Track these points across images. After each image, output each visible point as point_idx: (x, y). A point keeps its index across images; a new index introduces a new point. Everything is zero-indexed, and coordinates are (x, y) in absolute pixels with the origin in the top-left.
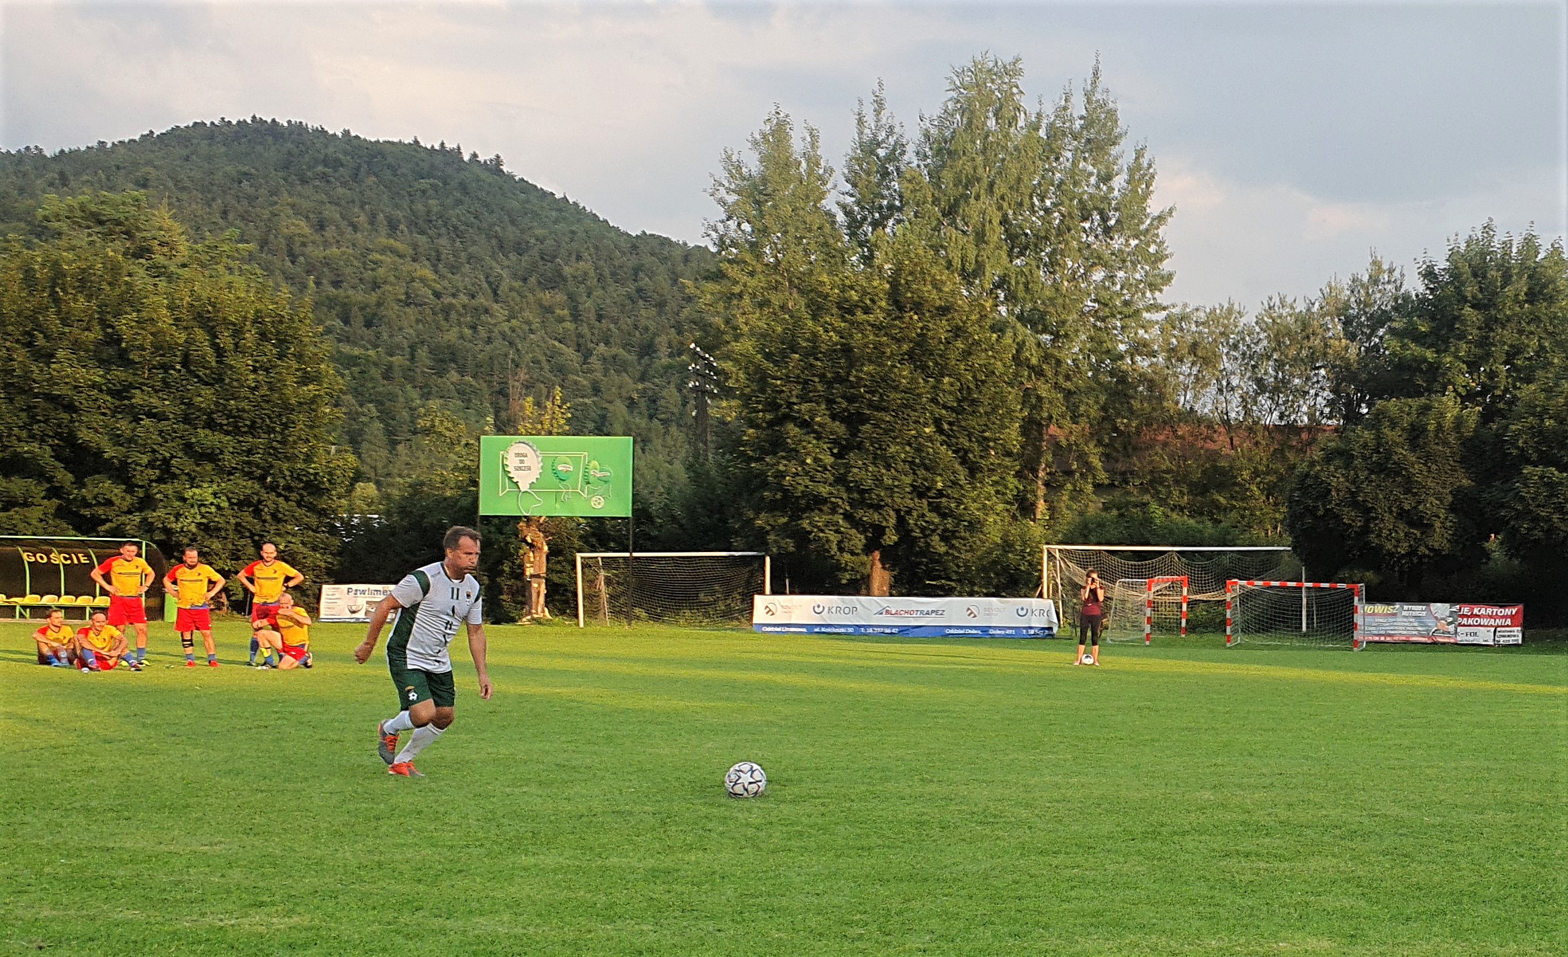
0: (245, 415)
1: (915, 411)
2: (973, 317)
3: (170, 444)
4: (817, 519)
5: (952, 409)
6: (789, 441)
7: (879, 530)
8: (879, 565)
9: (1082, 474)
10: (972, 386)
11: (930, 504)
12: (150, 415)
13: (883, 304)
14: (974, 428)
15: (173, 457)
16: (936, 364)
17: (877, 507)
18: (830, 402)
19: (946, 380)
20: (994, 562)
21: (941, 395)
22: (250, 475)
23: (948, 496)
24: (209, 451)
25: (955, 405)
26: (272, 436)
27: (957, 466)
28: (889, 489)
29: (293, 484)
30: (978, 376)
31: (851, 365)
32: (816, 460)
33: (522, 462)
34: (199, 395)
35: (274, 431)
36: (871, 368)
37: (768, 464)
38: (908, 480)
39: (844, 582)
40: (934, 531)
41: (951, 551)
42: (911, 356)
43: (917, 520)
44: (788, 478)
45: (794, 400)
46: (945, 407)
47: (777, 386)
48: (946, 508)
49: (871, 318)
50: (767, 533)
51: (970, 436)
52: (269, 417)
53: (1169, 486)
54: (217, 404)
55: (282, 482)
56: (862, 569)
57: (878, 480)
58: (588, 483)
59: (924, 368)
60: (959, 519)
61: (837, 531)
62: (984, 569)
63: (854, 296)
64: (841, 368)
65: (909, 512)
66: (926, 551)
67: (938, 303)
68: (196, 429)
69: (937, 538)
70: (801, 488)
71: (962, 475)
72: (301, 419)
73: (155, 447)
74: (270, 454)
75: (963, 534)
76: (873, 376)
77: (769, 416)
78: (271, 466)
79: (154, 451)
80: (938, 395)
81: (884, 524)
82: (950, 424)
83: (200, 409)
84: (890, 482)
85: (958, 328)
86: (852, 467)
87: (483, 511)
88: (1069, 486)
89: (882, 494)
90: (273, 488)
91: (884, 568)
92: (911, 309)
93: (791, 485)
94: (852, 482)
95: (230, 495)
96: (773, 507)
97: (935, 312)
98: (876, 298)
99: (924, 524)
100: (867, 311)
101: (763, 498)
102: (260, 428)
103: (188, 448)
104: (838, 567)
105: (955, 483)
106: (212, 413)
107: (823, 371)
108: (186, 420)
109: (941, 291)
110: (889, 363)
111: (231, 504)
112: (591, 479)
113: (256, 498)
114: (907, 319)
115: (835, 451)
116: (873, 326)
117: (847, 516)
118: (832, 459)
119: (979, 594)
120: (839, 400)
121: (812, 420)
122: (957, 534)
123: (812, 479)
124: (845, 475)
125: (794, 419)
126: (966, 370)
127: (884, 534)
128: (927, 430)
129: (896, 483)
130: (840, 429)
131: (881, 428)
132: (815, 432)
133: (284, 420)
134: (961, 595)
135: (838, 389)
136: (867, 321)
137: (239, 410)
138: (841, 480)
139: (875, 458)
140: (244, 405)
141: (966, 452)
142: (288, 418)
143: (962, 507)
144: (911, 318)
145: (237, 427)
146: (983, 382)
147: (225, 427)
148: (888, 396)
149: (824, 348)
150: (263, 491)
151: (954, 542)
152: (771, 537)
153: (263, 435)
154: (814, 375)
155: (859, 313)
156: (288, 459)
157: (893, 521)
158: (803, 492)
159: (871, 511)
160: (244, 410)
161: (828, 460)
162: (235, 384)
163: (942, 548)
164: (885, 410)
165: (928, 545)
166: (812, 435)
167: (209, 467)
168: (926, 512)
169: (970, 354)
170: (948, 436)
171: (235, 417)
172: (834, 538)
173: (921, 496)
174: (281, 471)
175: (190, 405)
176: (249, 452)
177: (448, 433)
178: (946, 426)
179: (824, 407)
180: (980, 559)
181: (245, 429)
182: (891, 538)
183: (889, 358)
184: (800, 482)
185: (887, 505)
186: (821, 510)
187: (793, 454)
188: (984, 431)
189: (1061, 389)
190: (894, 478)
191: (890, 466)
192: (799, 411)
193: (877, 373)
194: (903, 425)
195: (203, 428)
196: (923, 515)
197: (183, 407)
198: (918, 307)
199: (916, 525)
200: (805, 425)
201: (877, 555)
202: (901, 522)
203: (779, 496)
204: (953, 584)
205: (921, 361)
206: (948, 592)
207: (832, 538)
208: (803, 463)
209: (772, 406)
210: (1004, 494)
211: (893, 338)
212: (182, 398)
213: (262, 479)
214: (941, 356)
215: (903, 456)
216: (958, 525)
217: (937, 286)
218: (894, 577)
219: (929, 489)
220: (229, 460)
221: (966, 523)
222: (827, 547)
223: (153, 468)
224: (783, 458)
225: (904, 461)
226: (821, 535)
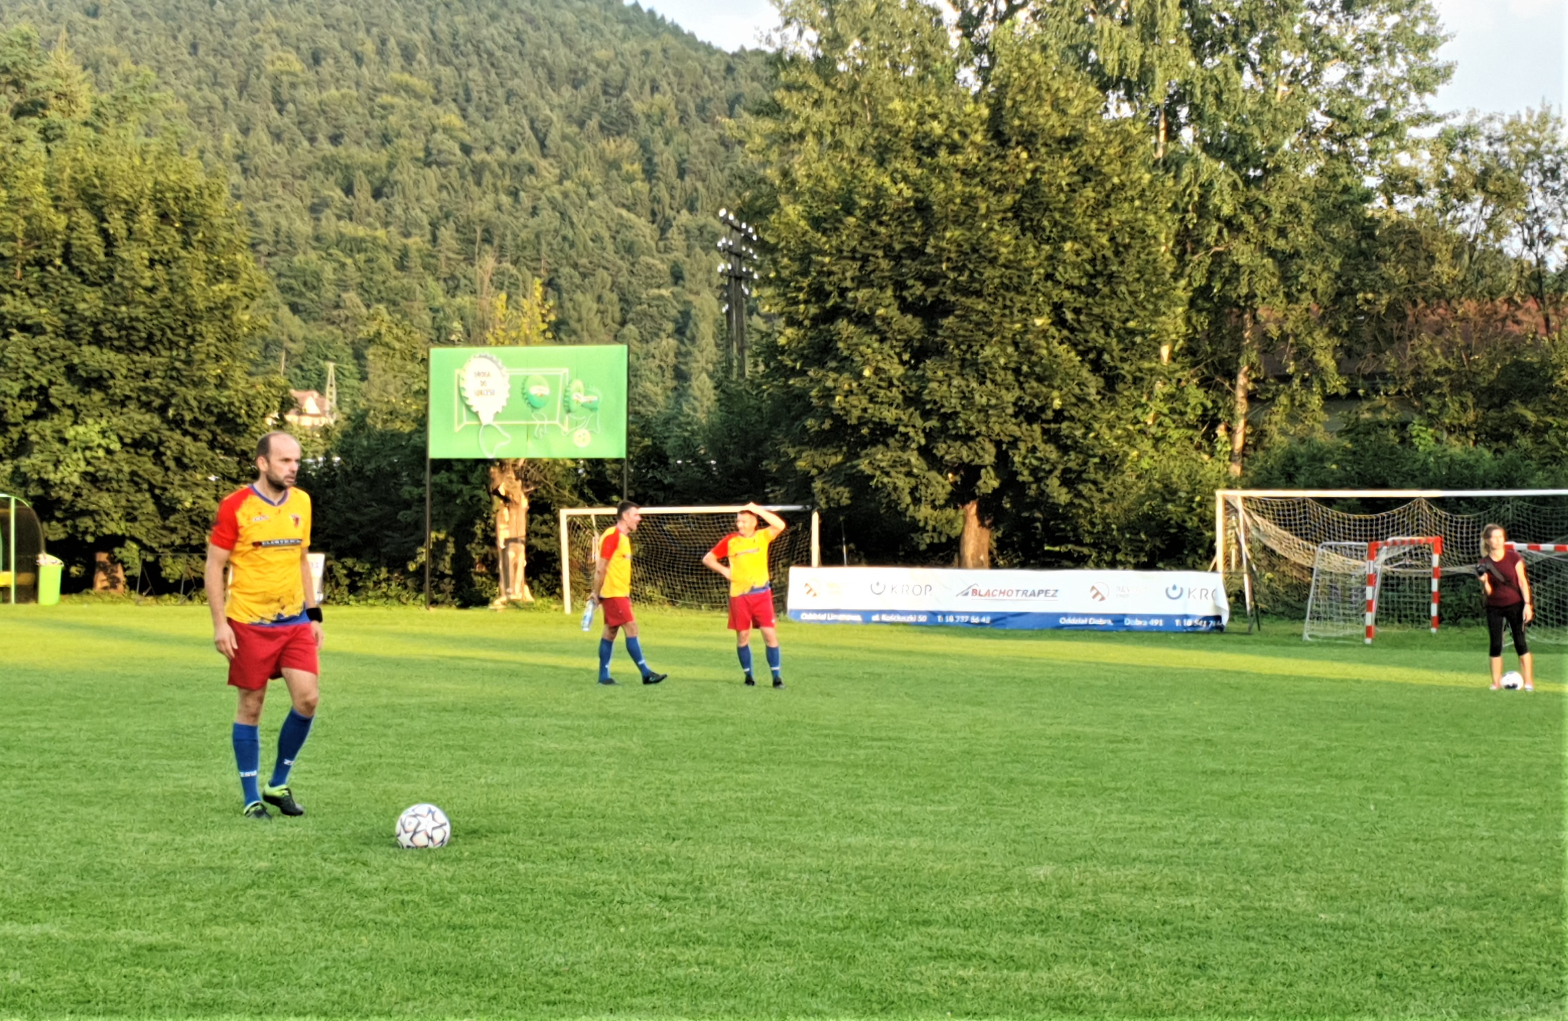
0: (140, 326)
1: (1024, 293)
2: (1111, 151)
3: (48, 367)
4: (879, 456)
5: (1080, 289)
6: (840, 345)
7: (971, 473)
8: (973, 522)
9: (1304, 380)
10: (1109, 253)
11: (1045, 432)
12: (23, 328)
13: (978, 138)
14: (1112, 317)
15: (51, 383)
16: (1055, 224)
17: (966, 439)
18: (900, 286)
19: (1068, 246)
20: (1147, 517)
21: (1060, 269)
22: (147, 406)
23: (1072, 419)
24: (95, 375)
25: (1084, 282)
26: (175, 353)
27: (1085, 373)
28: (983, 410)
29: (201, 418)
30: (1119, 240)
31: (929, 228)
32: (877, 371)
33: (483, 383)
34: (84, 300)
35: (179, 347)
36: (957, 233)
37: (811, 380)
38: (1009, 397)
39: (923, 547)
40: (1050, 472)
41: (1076, 501)
42: (1016, 210)
43: (1025, 457)
44: (838, 398)
45: (848, 284)
46: (1070, 287)
47: (823, 265)
48: (1067, 437)
49: (960, 159)
50: (812, 479)
51: (1107, 328)
52: (172, 329)
53: (1442, 395)
54: (105, 311)
55: (188, 417)
56: (947, 529)
57: (964, 397)
58: (569, 411)
59: (1036, 230)
60: (1086, 453)
61: (909, 474)
62: (1131, 527)
63: (937, 128)
64: (916, 235)
65: (1014, 443)
66: (1042, 500)
67: (1059, 132)
68: (80, 345)
69: (1056, 482)
70: (856, 413)
71: (1093, 385)
72: (210, 332)
73: (29, 371)
74: (172, 378)
75: (1092, 476)
76: (960, 246)
77: (813, 310)
78: (174, 394)
79: (28, 377)
80: (1055, 269)
81: (977, 461)
82: (1077, 311)
83: (83, 319)
84: (984, 401)
85: (1089, 168)
86: (929, 380)
87: (436, 451)
88: (1283, 399)
89: (972, 418)
90: (177, 423)
91: (982, 524)
92: (1018, 143)
93: (844, 408)
94: (928, 402)
95: (122, 433)
96: (821, 440)
97: (1054, 146)
98: (968, 130)
99: (1035, 462)
100: (954, 149)
101: (805, 430)
102: (161, 341)
103: (71, 371)
104: (915, 527)
105: (1081, 400)
106: (98, 324)
107: (888, 240)
108: (70, 334)
109: (1064, 112)
110: (984, 225)
111: (124, 445)
112: (573, 406)
113: (154, 435)
114: (1011, 159)
115: (906, 357)
116: (964, 172)
117: (925, 452)
118: (901, 370)
119: (1124, 565)
120: (910, 282)
121: (872, 311)
122: (1084, 476)
123: (872, 399)
124: (919, 393)
125: (848, 314)
126: (1098, 230)
127: (979, 478)
128: (1039, 322)
129: (993, 401)
130: (913, 325)
131: (970, 322)
132: (876, 330)
133: (190, 331)
134: (1098, 566)
135: (910, 265)
136: (954, 165)
137: (131, 319)
138: (912, 400)
139: (962, 366)
140: (140, 312)
141: (1100, 352)
142: (194, 330)
143: (1092, 435)
144: (1017, 156)
145: (130, 343)
146: (1127, 247)
147: (116, 343)
148: (981, 274)
149: (891, 206)
150: (165, 426)
151: (1080, 487)
152: (817, 485)
153: (164, 353)
154: (875, 247)
155: (943, 153)
156: (195, 385)
157: (989, 457)
158: (859, 418)
159: (959, 443)
160: (137, 319)
161: (896, 370)
162: (127, 283)
163: (1061, 496)
164: (979, 294)
165: (1042, 493)
166: (875, 337)
167: (97, 396)
168: (1039, 443)
169: (1108, 205)
170: (1072, 330)
171: (126, 327)
172: (903, 483)
173: (1031, 419)
174: (186, 401)
175: (71, 312)
176: (147, 375)
177: (397, 345)
178: (1069, 316)
179: (889, 292)
180: (1127, 511)
181: (141, 344)
182: (989, 482)
183: (985, 217)
184: (856, 403)
185: (978, 434)
186: (887, 445)
187: (845, 364)
188: (1127, 320)
189: (1272, 253)
190: (991, 394)
191: (984, 377)
192: (855, 300)
193: (967, 240)
194: (1004, 315)
195: (89, 343)
196: (1034, 449)
197: (64, 316)
198: (1028, 140)
199: (1024, 464)
200: (864, 320)
201: (972, 508)
202: (1003, 462)
203: (827, 426)
204: (1086, 551)
205: (1032, 220)
206: (1079, 562)
207: (900, 484)
208: (859, 376)
209: (818, 293)
210: (1182, 414)
211: (991, 188)
212: (62, 304)
213: (162, 410)
214: (1062, 210)
215: (1002, 361)
216: (1085, 463)
217: (1059, 107)
218: (998, 540)
219: (1042, 409)
220: (121, 386)
221: (1097, 460)
222: (894, 496)
223: (28, 398)
224: (834, 370)
225: (1005, 368)
226: (886, 480)
